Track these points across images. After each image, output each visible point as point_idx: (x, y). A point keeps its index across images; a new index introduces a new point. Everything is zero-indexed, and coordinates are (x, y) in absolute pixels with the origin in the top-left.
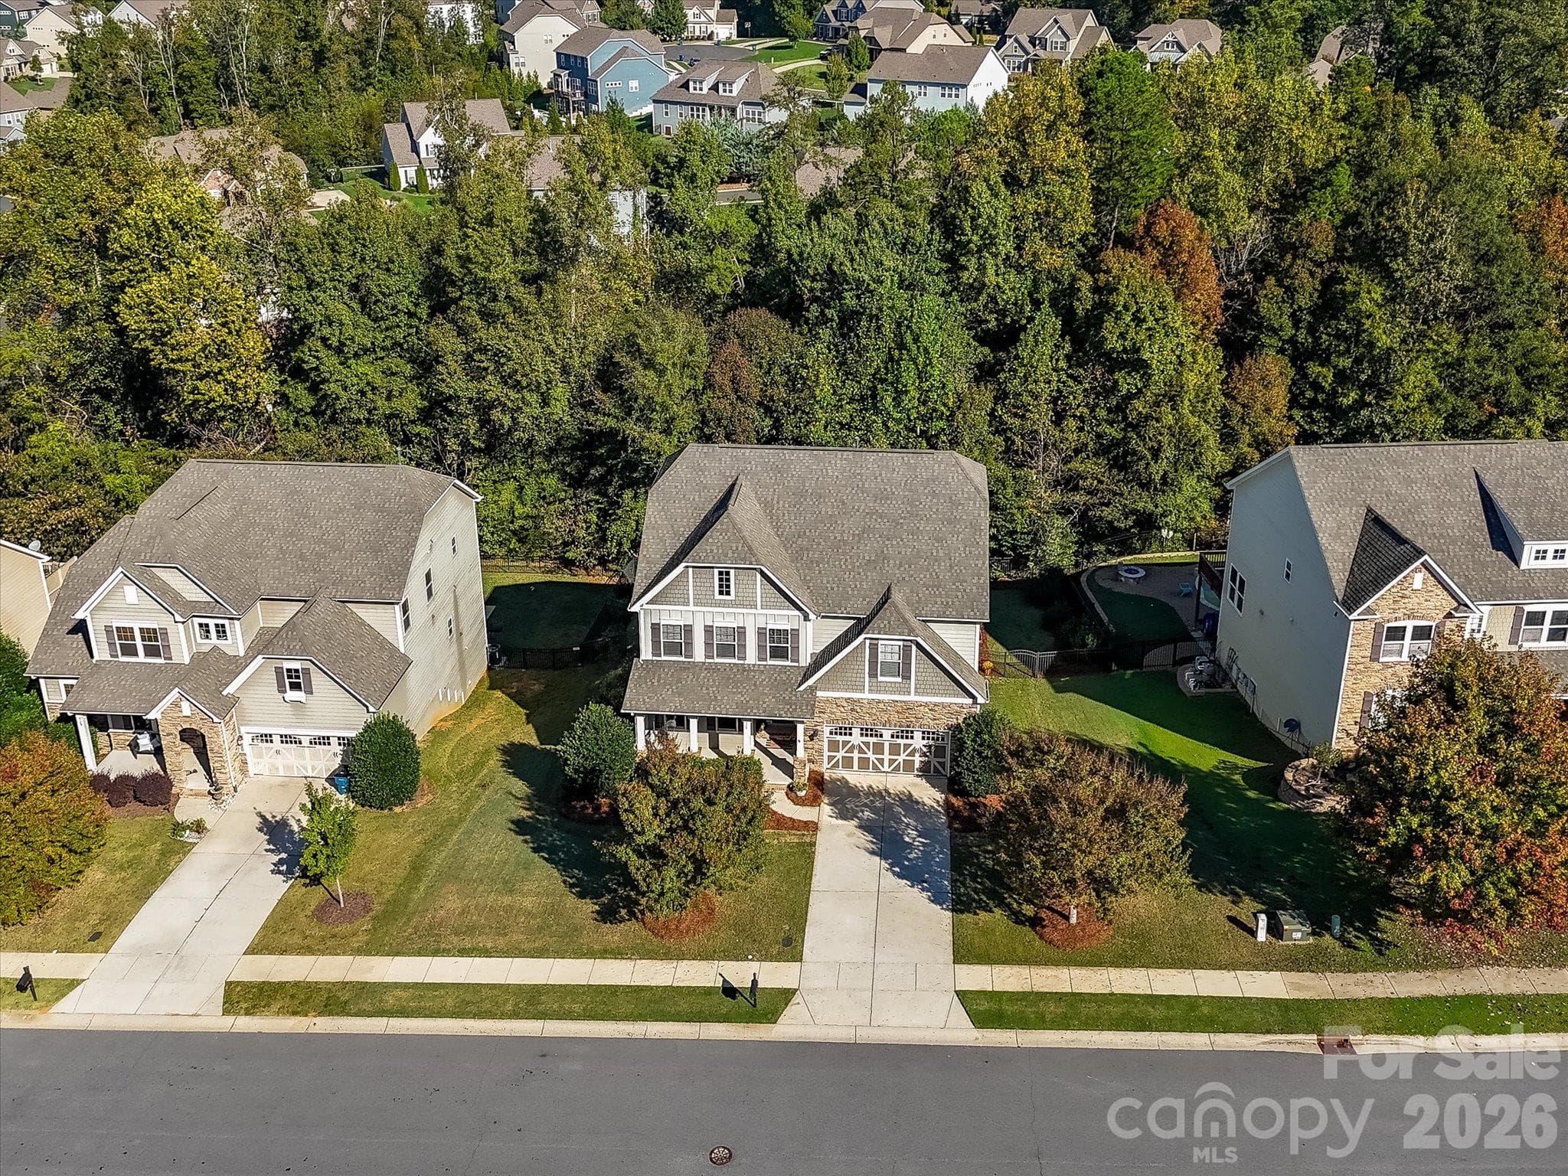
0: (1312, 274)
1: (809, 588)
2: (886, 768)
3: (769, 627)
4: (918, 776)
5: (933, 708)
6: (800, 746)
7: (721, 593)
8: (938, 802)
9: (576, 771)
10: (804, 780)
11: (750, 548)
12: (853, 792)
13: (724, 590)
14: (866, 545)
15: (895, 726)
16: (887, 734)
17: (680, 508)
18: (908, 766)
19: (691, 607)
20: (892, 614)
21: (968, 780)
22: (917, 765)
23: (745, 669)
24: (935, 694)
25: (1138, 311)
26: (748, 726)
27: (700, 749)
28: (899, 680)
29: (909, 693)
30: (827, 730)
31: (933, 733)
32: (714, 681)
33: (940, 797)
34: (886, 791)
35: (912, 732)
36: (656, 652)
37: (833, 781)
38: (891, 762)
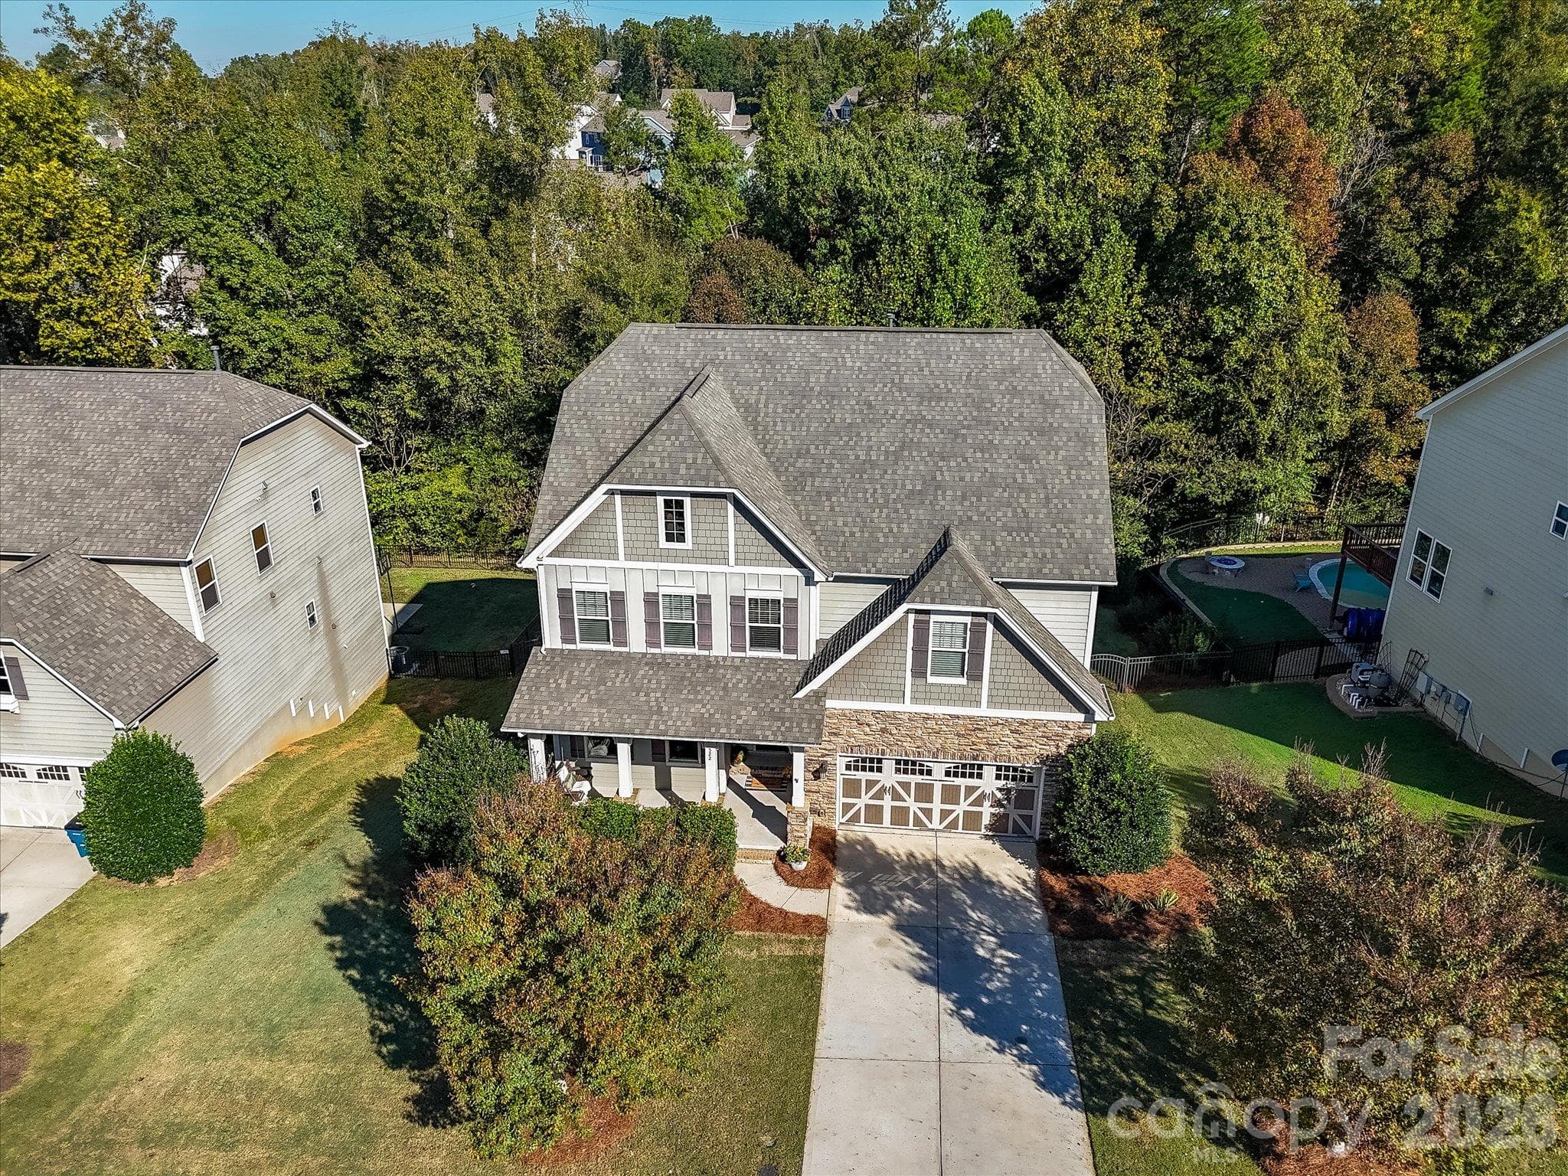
0: (1447, 196)
1: (814, 533)
2: (935, 824)
3: (750, 595)
4: (987, 837)
5: (1017, 727)
6: (798, 789)
7: (669, 538)
8: (1024, 882)
9: (421, 829)
10: (804, 844)
11: (717, 461)
12: (884, 863)
13: (676, 533)
14: (907, 468)
15: (953, 756)
16: (938, 771)
17: (613, 413)
18: (971, 821)
19: (622, 563)
20: (953, 570)
21: (1080, 849)
22: (986, 820)
23: (709, 664)
24: (1023, 706)
25: (1239, 227)
26: (712, 756)
27: (636, 791)
28: (963, 681)
29: (978, 704)
30: (841, 762)
31: (1015, 769)
32: (659, 682)
33: (1027, 873)
34: (938, 862)
35: (980, 767)
36: (567, 637)
37: (851, 844)
38: (944, 814)
